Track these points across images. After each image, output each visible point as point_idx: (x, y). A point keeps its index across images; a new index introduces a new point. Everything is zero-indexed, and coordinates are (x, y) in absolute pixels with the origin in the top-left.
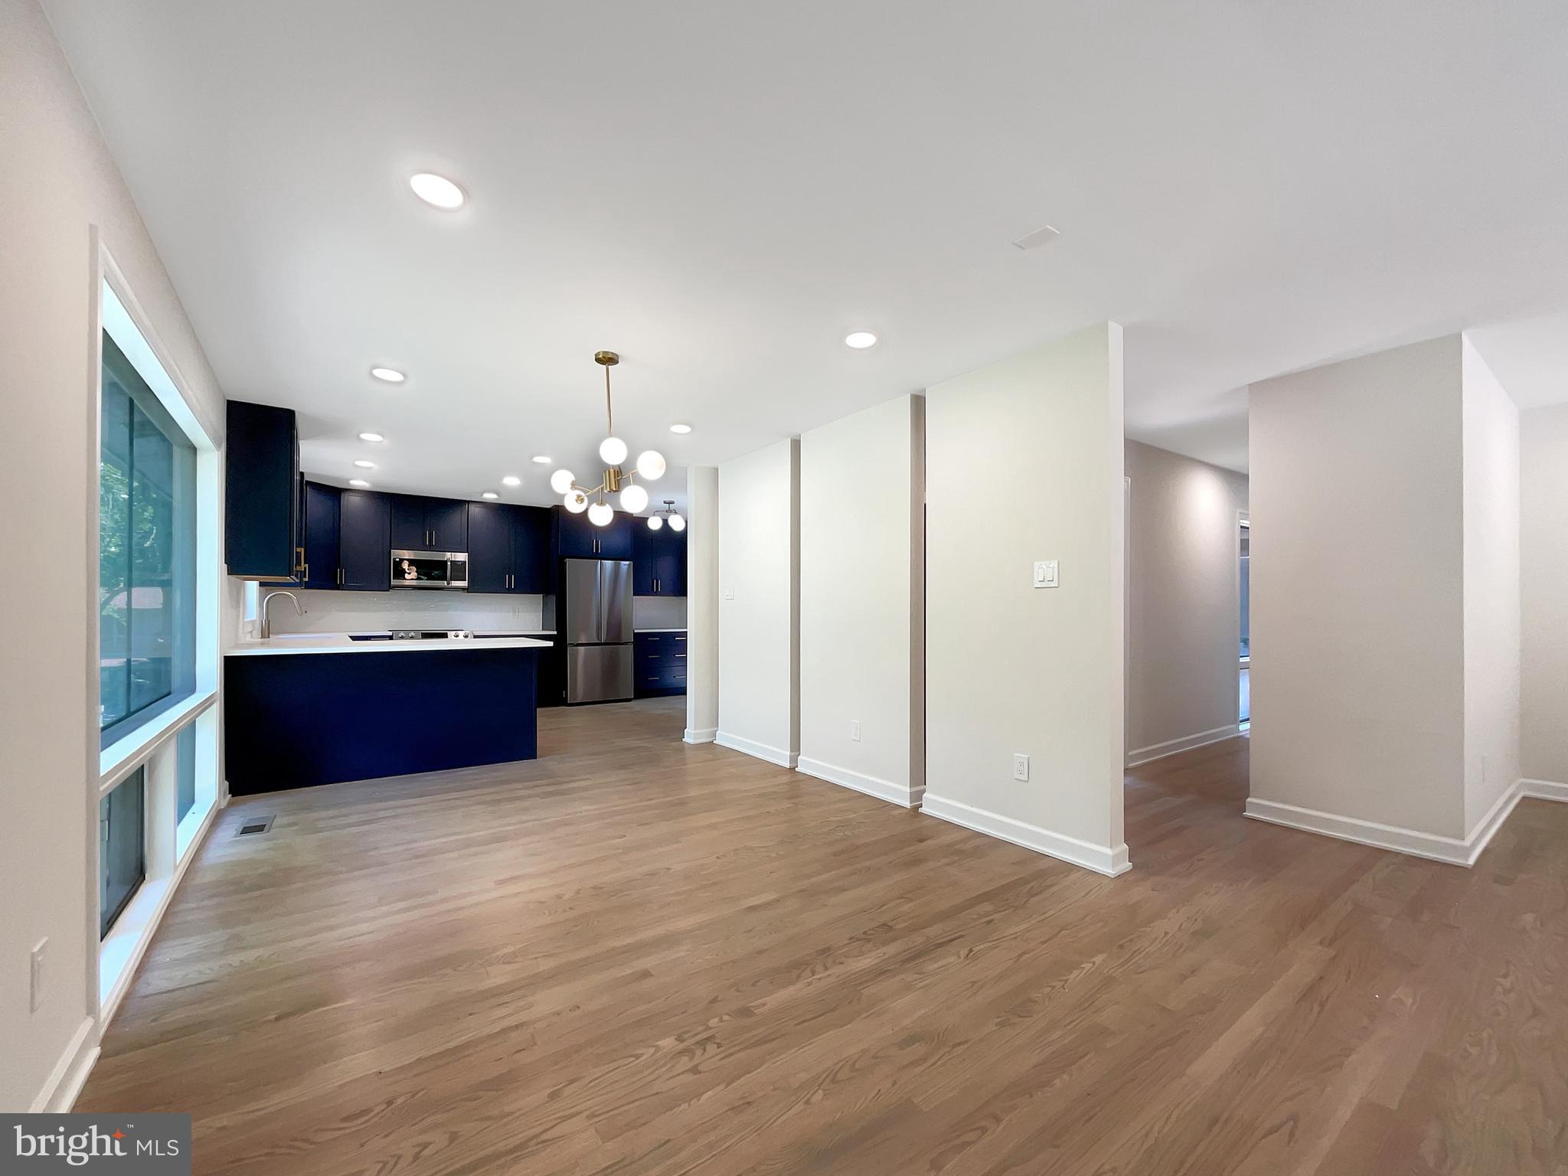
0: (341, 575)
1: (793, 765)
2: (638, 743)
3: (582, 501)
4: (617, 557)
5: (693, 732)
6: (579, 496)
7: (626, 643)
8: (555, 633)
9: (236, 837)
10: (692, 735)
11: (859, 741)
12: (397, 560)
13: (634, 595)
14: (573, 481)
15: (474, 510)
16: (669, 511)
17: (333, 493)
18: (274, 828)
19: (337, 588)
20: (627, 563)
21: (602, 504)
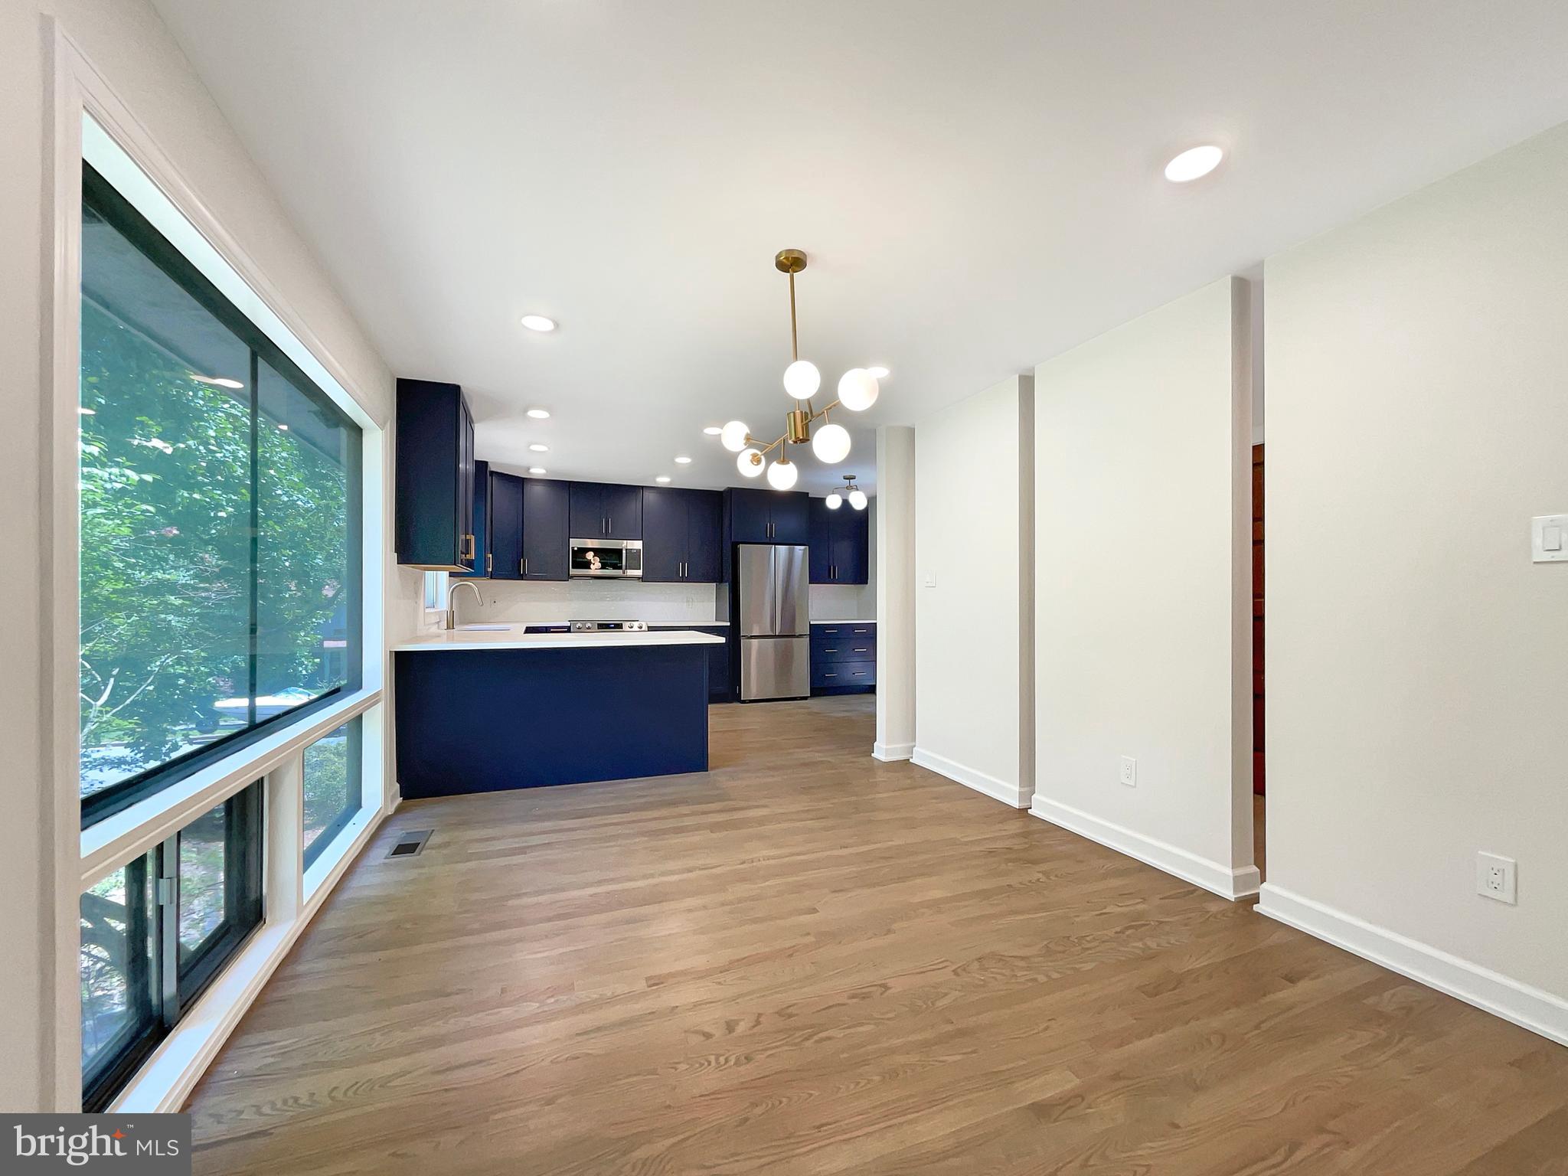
0: (525, 566)
1: (1024, 805)
2: (818, 757)
3: (759, 462)
4: (791, 542)
5: (885, 747)
6: (754, 455)
7: (800, 636)
8: (729, 624)
9: (386, 858)
10: (883, 750)
11: (1135, 787)
12: (576, 549)
13: (810, 583)
14: (747, 434)
15: (650, 497)
16: (850, 488)
17: (517, 483)
18: (427, 849)
19: (521, 577)
20: (803, 547)
21: (784, 462)
